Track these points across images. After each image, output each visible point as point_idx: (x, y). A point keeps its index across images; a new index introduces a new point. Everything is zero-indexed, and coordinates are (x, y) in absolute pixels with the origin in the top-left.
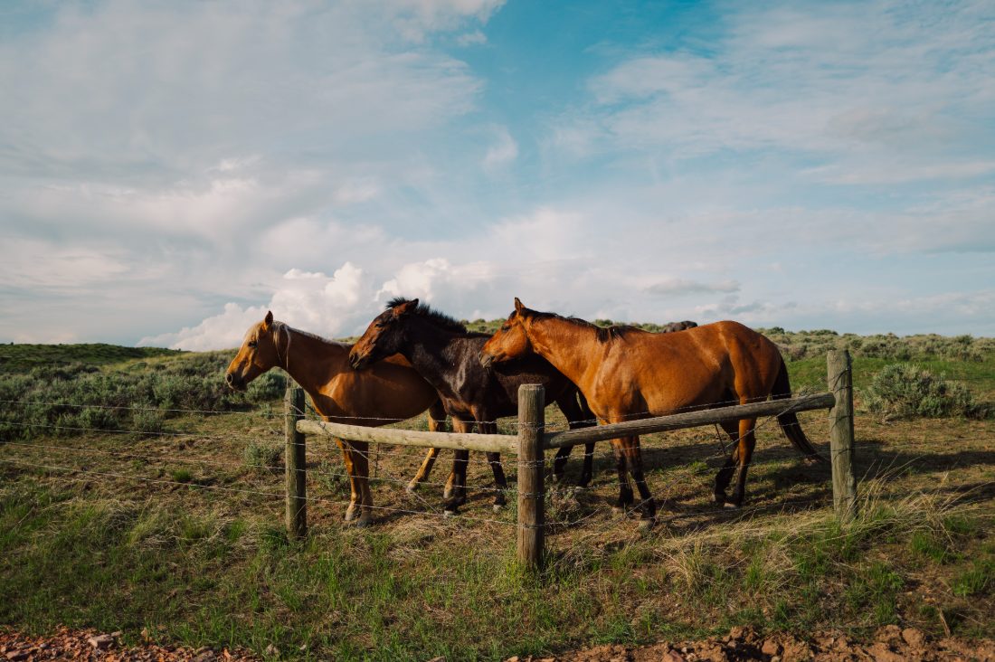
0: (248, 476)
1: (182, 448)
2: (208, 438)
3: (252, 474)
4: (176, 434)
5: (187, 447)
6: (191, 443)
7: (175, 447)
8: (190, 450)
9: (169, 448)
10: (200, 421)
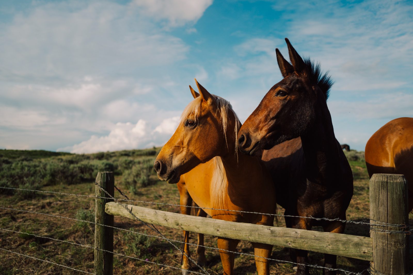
0: (77, 234)
1: (43, 207)
2: (60, 201)
3: (80, 233)
4: (44, 197)
5: (47, 207)
6: (49, 204)
7: (38, 207)
8: (48, 209)
9: (35, 207)
10: (64, 188)
